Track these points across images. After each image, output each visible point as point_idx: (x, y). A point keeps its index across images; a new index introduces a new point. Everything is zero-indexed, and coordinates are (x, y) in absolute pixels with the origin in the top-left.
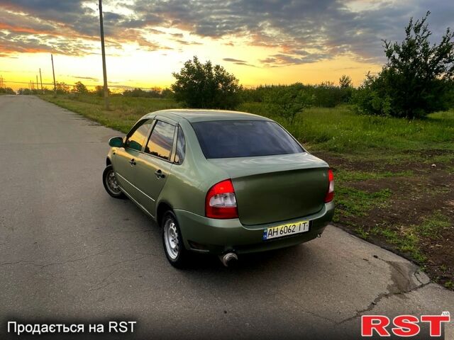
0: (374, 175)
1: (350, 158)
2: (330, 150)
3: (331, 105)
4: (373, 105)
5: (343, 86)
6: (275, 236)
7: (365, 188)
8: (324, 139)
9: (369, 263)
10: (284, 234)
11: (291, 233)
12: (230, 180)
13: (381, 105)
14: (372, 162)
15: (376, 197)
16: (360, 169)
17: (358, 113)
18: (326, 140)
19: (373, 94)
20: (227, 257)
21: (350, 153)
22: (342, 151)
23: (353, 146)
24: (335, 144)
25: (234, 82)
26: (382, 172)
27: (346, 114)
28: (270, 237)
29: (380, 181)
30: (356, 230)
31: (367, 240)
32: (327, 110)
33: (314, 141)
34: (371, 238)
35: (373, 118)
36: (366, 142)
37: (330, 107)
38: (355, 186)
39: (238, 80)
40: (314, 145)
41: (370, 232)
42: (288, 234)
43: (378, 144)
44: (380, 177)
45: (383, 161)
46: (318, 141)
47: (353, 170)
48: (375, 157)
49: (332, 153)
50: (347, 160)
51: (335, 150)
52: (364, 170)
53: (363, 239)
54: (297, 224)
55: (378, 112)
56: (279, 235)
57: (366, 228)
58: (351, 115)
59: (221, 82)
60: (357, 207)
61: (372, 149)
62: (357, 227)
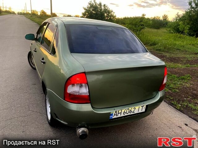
0: (180, 65)
1: (168, 55)
2: (157, 50)
3: (158, 28)
4: (180, 29)
5: (164, 19)
6: (119, 116)
7: (176, 73)
8: (154, 44)
9: (183, 130)
10: (126, 115)
11: (132, 113)
12: (85, 73)
13: (184, 29)
14: (179, 58)
15: (183, 79)
16: (173, 61)
17: (170, 33)
18: (155, 45)
19: (181, 23)
20: (80, 130)
21: (167, 52)
22: (164, 51)
23: (169, 49)
24: (160, 47)
25: (112, 13)
26: (185, 64)
27: (165, 32)
28: (115, 117)
29: (184, 69)
30: (173, 102)
31: (180, 110)
32: (156, 30)
33: (149, 45)
34: (182, 109)
35: (179, 35)
36: (175, 47)
37: (157, 29)
38: (170, 71)
39: (114, 13)
40: (149, 47)
41: (181, 105)
42: (129, 114)
43: (181, 48)
44: (184, 67)
45: (185, 58)
46: (151, 45)
47: (169, 62)
48: (180, 55)
49: (158, 52)
50: (166, 56)
51: (160, 50)
52: (175, 62)
53: (178, 110)
54: (137, 108)
55: (182, 32)
56: (122, 115)
57: (178, 101)
58: (167, 33)
59: (106, 13)
60: (172, 86)
61: (178, 51)
62: (173, 100)
